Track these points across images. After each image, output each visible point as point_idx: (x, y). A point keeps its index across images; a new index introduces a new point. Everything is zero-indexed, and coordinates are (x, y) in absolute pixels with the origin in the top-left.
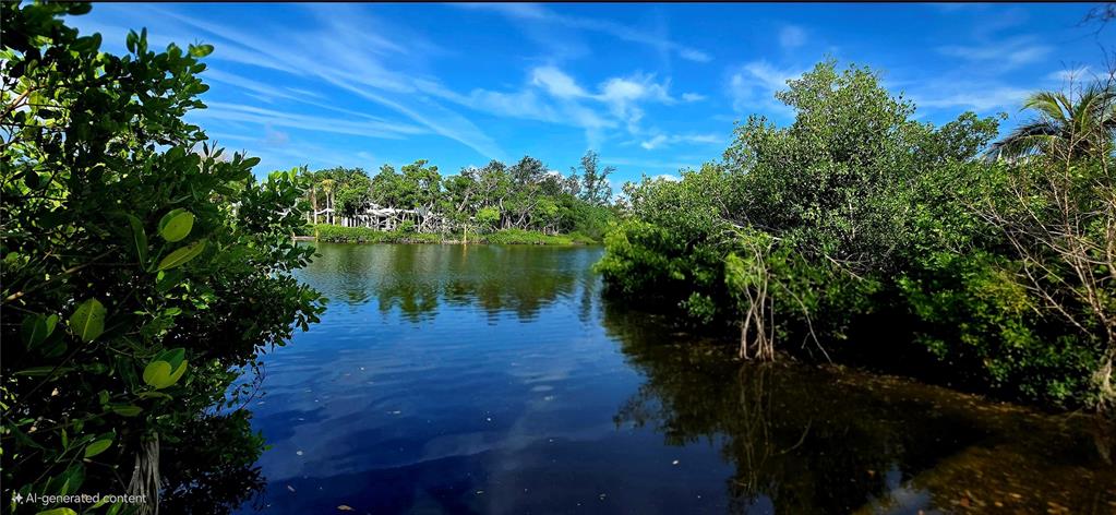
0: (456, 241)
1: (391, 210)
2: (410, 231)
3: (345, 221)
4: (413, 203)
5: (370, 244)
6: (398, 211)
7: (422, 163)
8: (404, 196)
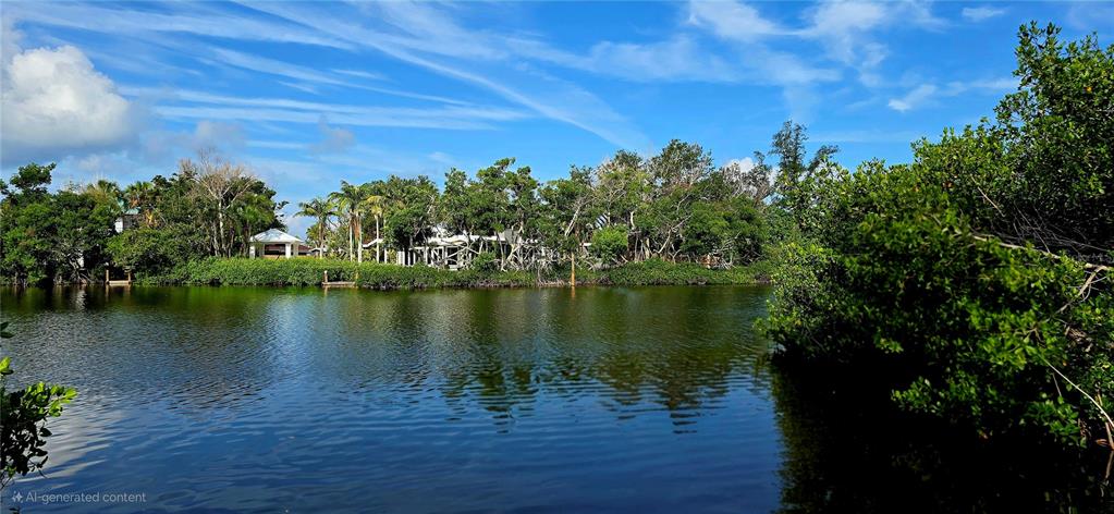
0: (559, 283)
1: (463, 238)
2: (489, 268)
3: (401, 255)
4: (492, 225)
5: (431, 290)
6: (474, 238)
7: (506, 163)
8: (479, 214)
